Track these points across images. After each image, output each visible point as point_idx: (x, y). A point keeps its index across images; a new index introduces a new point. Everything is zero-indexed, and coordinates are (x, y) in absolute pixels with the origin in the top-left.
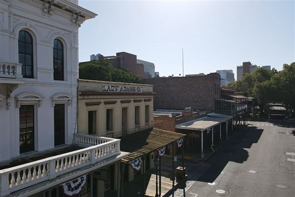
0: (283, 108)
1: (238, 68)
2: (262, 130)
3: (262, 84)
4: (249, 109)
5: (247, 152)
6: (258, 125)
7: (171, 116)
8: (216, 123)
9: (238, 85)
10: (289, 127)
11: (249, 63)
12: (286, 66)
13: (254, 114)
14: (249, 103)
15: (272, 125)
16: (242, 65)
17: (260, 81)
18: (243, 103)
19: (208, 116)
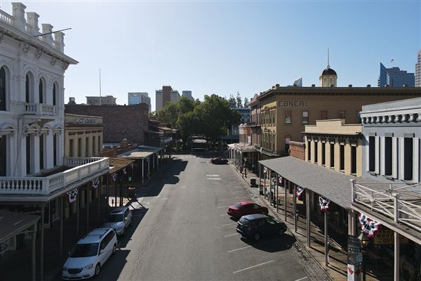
0: (204, 141)
1: (158, 92)
2: (187, 162)
3: (185, 115)
4: (174, 141)
5: (177, 178)
6: (183, 157)
7: (112, 147)
8: (151, 153)
9: (160, 115)
10: (209, 158)
11: (170, 88)
12: (206, 97)
13: (178, 148)
14: (173, 135)
15: (195, 157)
16: (162, 89)
17: (184, 112)
18: (167, 135)
19: (139, 148)
